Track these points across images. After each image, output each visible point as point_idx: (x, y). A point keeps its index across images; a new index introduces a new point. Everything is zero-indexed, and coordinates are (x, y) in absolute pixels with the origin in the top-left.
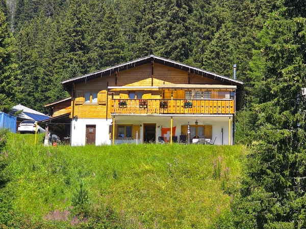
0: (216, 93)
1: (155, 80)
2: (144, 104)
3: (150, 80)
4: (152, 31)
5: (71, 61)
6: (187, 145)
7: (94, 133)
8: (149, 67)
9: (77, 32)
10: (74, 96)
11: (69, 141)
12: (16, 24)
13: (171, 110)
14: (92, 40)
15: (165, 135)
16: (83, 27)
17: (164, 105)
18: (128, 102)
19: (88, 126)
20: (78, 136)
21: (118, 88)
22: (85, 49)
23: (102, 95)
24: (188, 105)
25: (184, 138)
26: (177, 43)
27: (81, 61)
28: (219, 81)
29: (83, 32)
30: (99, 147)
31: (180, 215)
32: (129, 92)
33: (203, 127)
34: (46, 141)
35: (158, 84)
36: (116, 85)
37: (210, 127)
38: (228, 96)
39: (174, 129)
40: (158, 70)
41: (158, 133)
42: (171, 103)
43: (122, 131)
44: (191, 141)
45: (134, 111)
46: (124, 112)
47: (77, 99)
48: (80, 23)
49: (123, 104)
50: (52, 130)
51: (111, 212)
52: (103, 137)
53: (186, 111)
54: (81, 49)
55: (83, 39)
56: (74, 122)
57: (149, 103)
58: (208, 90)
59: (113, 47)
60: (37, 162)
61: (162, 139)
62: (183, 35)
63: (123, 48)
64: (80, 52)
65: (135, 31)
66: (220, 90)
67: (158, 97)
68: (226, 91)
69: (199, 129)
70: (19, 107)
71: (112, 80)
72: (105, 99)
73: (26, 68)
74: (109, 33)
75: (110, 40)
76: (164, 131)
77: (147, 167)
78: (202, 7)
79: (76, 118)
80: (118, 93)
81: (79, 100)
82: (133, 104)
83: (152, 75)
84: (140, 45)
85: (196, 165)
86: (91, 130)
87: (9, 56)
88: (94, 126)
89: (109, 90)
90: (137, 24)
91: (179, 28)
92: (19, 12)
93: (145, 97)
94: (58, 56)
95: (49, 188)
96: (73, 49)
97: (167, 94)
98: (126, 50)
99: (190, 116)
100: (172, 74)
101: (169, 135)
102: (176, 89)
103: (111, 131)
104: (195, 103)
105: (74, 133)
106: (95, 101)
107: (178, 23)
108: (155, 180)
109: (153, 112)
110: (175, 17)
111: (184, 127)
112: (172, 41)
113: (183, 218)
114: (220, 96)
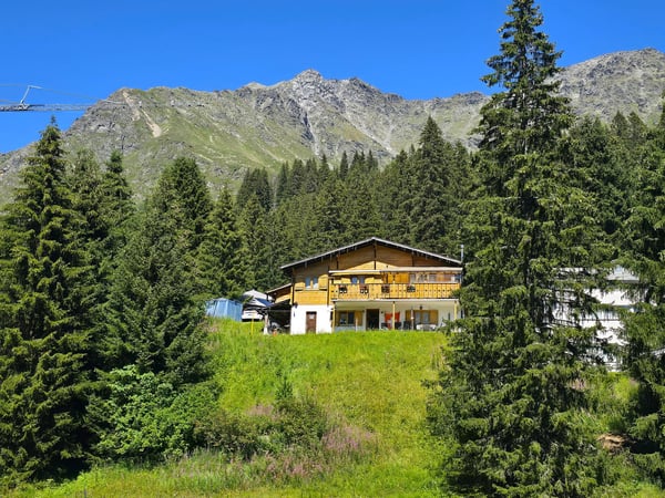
0: (442, 276)
1: (377, 263)
2: (365, 289)
3: (373, 263)
4: (409, 208)
5: (325, 241)
6: (412, 331)
7: (315, 320)
8: (372, 250)
9: (332, 209)
10: (294, 282)
11: (288, 330)
12: (278, 201)
13: (393, 294)
14: (348, 218)
15: (389, 322)
16: (338, 205)
17: (386, 290)
18: (348, 287)
19: (308, 313)
20: (298, 323)
21: (339, 273)
22: (341, 228)
23: (323, 280)
24: (410, 289)
25: (408, 325)
26: (432, 219)
27: (336, 241)
28: (445, 263)
29: (338, 210)
30: (320, 335)
31: (390, 409)
32: (351, 277)
33: (429, 312)
34: (266, 330)
35: (381, 267)
36: (337, 269)
37: (436, 312)
38: (453, 278)
39: (398, 315)
40: (382, 253)
41: (382, 319)
42: (393, 287)
43: (344, 317)
44: (415, 328)
45: (354, 296)
46: (345, 297)
47: (297, 285)
48: (334, 201)
49: (343, 289)
50: (272, 319)
51: (312, 407)
52: (324, 324)
53: (409, 295)
54: (336, 227)
55: (339, 217)
56: (293, 309)
57: (370, 287)
58: (431, 273)
59: (367, 225)
60: (250, 352)
61: (386, 325)
62: (437, 210)
63: (378, 226)
64: (335, 231)
65: (392, 207)
66: (445, 273)
67: (380, 281)
68: (451, 273)
69: (425, 315)
70: (252, 293)
71: (334, 265)
72: (326, 284)
73: (280, 249)
74: (363, 211)
75: (365, 218)
76: (388, 317)
77: (362, 357)
78: (459, 181)
79: (295, 305)
80: (339, 278)
81: (299, 285)
82: (354, 289)
83: (375, 259)
84: (397, 223)
85: (414, 353)
86: (312, 317)
87: (239, 240)
88: (315, 313)
89: (330, 275)
90: (393, 200)
91: (433, 203)
92: (281, 189)
93: (368, 281)
94: (313, 235)
95: (258, 380)
96: (328, 229)
97: (391, 278)
98: (381, 228)
99: (413, 301)
100: (396, 257)
101: (393, 321)
102: (398, 273)
103: (331, 318)
104: (417, 287)
105: (293, 320)
106: (316, 286)
107: (432, 197)
108: (370, 370)
109: (375, 296)
110: (429, 191)
111: (407, 312)
112: (426, 218)
113: (393, 412)
114: (445, 279)
